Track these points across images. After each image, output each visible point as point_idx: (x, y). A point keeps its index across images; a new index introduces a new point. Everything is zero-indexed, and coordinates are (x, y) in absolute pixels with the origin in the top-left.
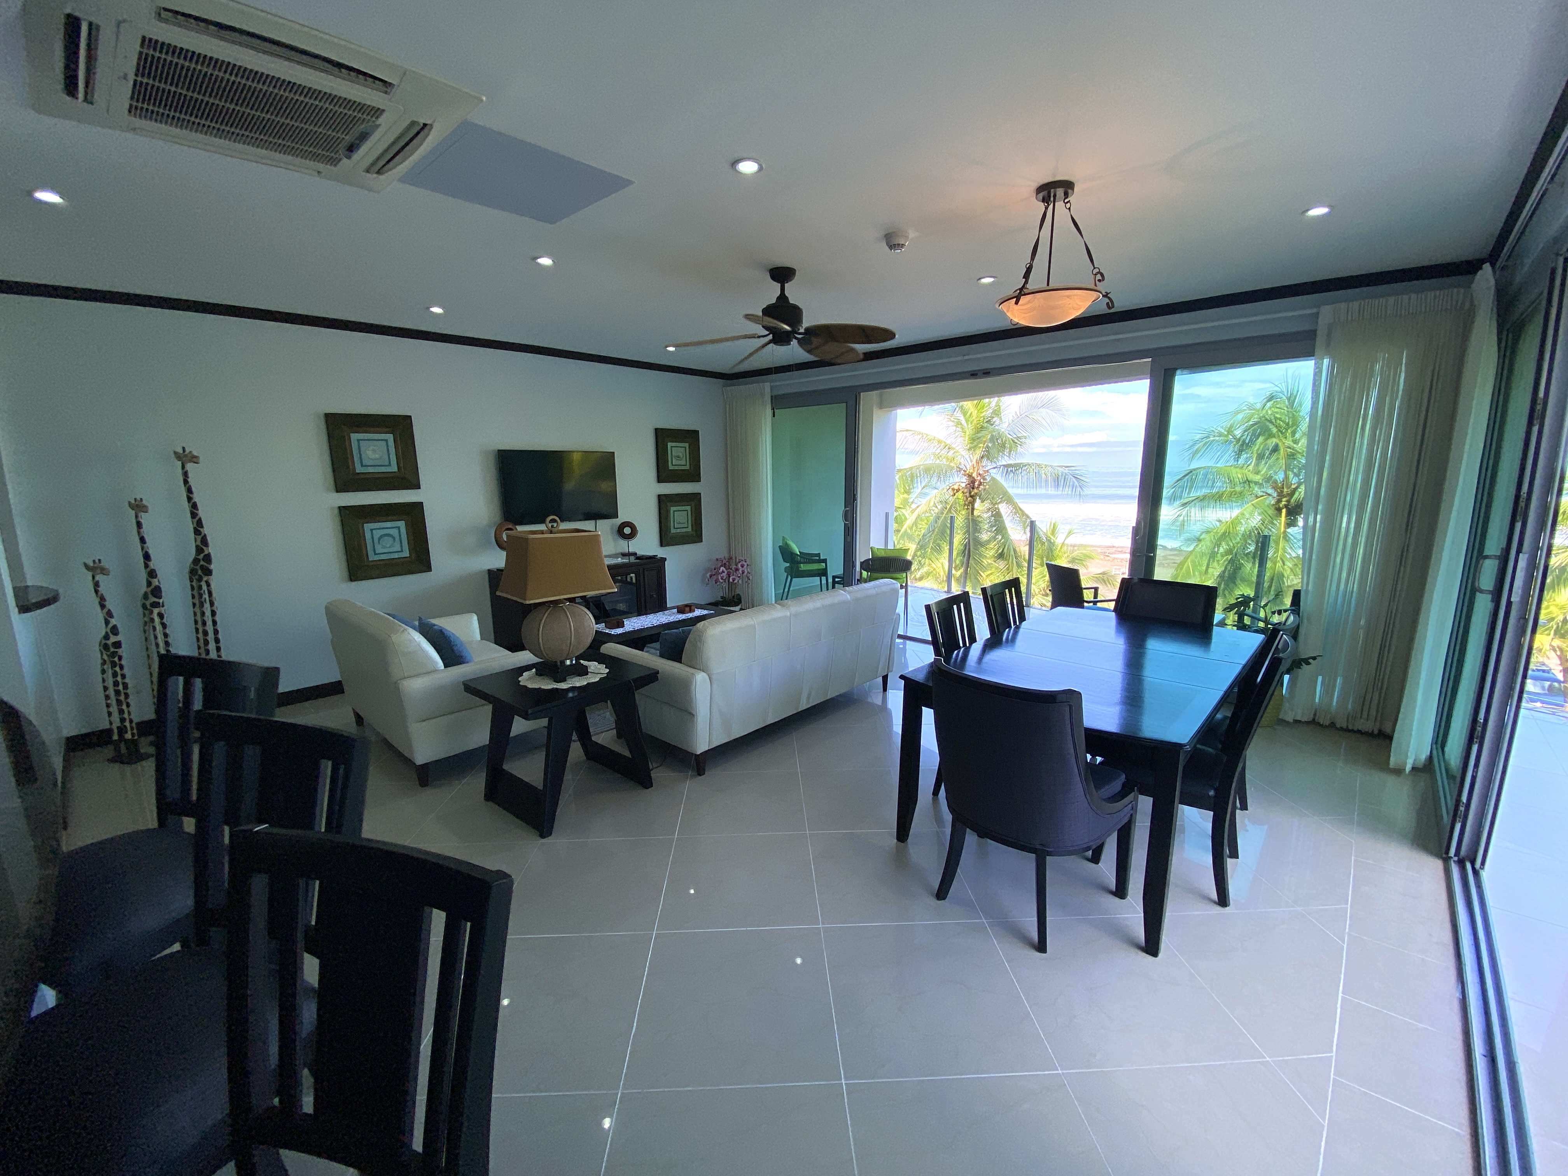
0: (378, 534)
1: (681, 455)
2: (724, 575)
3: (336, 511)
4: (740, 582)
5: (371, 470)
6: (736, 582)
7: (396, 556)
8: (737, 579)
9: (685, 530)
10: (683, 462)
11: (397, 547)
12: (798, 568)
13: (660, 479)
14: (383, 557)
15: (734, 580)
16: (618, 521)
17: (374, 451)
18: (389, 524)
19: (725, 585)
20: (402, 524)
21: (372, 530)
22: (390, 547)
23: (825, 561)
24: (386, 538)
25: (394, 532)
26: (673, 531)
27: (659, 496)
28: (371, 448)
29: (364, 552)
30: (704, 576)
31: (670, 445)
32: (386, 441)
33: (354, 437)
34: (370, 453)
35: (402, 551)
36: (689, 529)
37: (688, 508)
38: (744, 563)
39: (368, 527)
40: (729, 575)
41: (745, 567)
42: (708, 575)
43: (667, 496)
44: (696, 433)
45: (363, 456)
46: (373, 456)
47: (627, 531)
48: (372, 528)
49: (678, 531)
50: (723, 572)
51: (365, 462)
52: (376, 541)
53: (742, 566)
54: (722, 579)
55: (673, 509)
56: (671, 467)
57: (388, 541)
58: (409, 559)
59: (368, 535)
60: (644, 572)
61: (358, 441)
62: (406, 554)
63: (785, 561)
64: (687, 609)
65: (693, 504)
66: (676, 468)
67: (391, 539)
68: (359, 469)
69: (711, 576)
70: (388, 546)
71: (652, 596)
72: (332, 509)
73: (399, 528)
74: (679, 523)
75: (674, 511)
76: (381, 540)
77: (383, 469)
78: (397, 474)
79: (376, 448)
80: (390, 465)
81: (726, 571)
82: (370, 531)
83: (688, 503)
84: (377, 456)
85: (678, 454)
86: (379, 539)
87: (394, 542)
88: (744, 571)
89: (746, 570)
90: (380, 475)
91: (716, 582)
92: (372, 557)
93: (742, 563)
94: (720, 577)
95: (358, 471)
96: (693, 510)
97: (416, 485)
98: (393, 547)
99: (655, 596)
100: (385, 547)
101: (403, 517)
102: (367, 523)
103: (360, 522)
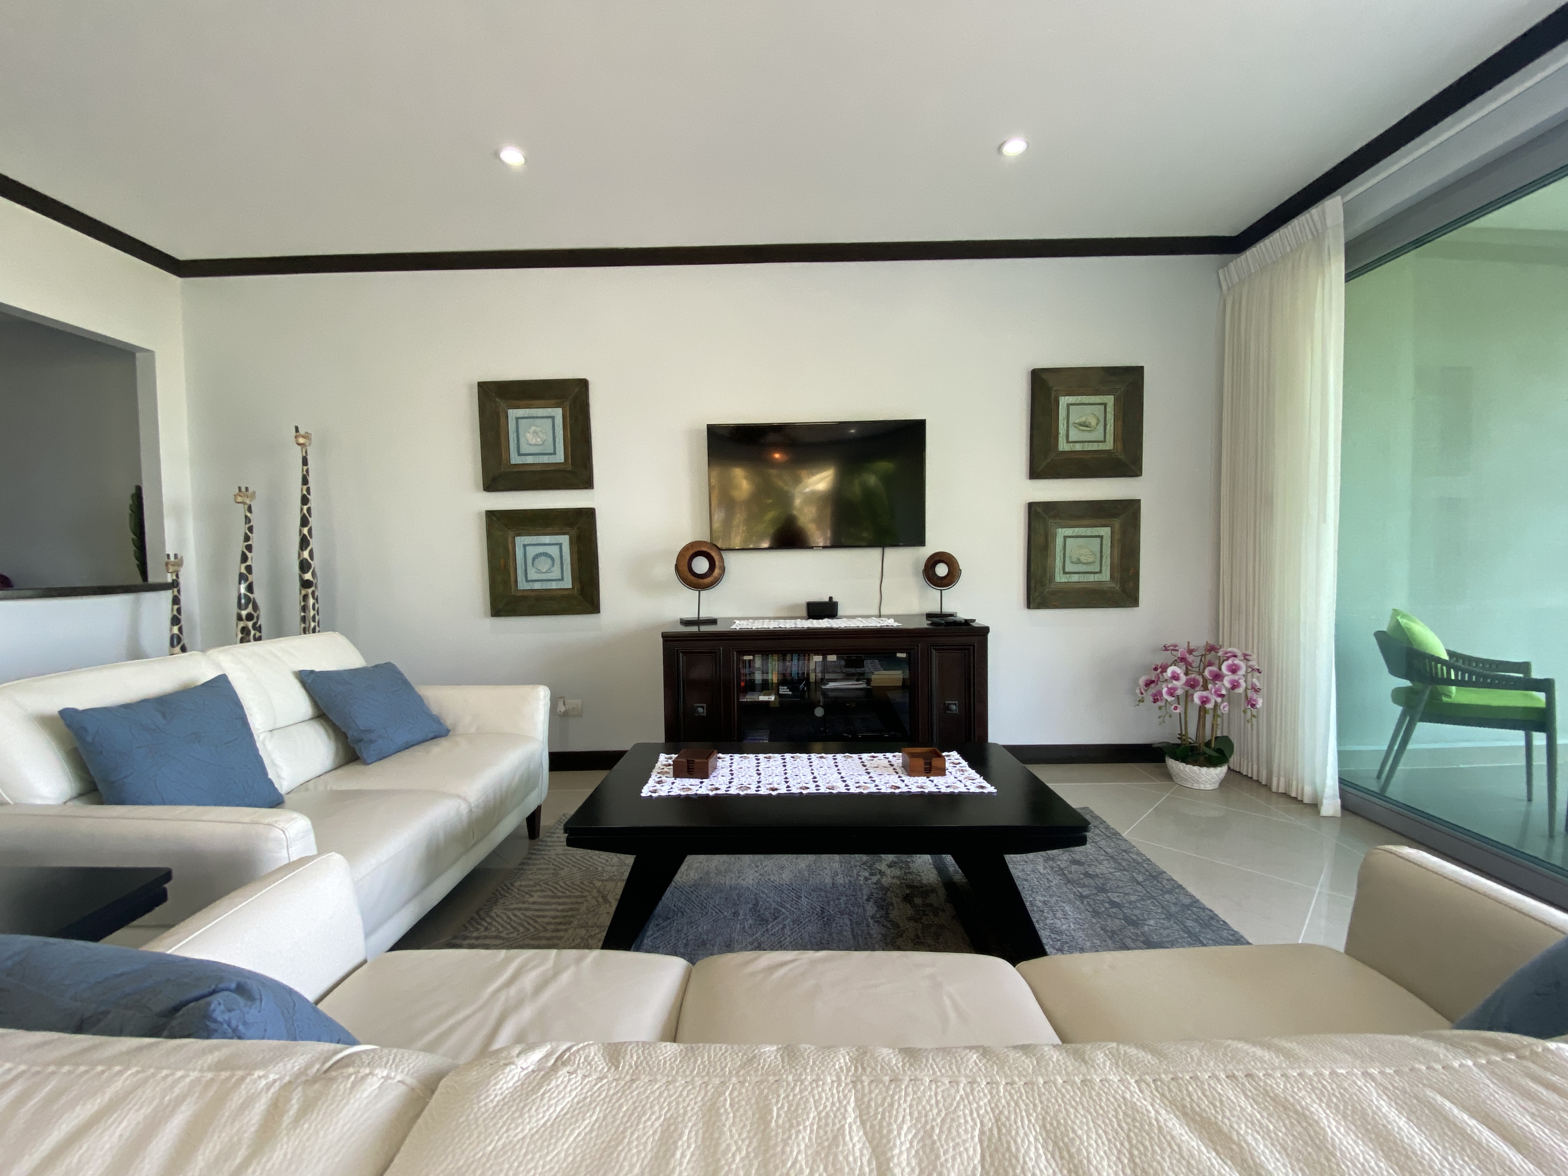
0: (532, 551)
1: (1093, 422)
2: (1178, 684)
3: (484, 519)
4: (1228, 709)
5: (530, 460)
6: (1210, 706)
7: (554, 586)
8: (1215, 700)
9: (1093, 578)
10: (1098, 435)
11: (556, 573)
12: (1442, 695)
13: (1036, 472)
14: (537, 586)
17: (535, 432)
18: (547, 539)
19: (1177, 709)
20: (565, 540)
21: (525, 546)
22: (547, 573)
23: (1546, 686)
24: (543, 558)
25: (554, 551)
26: (1060, 578)
27: (1030, 506)
28: (533, 428)
29: (512, 579)
31: (1065, 400)
32: (553, 417)
33: (513, 414)
34: (529, 436)
35: (562, 579)
36: (1106, 576)
37: (1105, 532)
38: (1239, 662)
39: (520, 541)
40: (1192, 685)
41: (1243, 671)
43: (1050, 506)
44: (1135, 374)
45: (522, 440)
46: (534, 442)
47: (942, 570)
48: (526, 543)
49: (1075, 578)
50: (1175, 677)
51: (524, 449)
52: (529, 561)
53: (1234, 670)
54: (1172, 694)
55: (1064, 532)
56: (1064, 446)
57: (544, 564)
58: (570, 592)
59: (519, 553)
61: (518, 419)
62: (567, 584)
63: (1394, 671)
65: (1117, 523)
66: (1078, 447)
67: (549, 561)
68: (515, 459)
69: (1147, 685)
70: (544, 571)
72: (479, 514)
73: (560, 545)
74: (1079, 562)
75: (1065, 537)
76: (537, 561)
77: (545, 460)
78: (563, 467)
79: (538, 429)
80: (555, 453)
81: (1183, 678)
82: (522, 548)
83: (1103, 521)
84: (539, 440)
85: (1084, 419)
86: (534, 559)
87: (553, 565)
88: (1237, 682)
89: (1242, 682)
90: (539, 468)
91: (1155, 701)
92: (523, 585)
93: (1230, 662)
94: (1165, 690)
95: (513, 462)
96: (1117, 537)
97: (588, 483)
98: (551, 572)
99: (954, 707)
100: (539, 571)
101: (568, 529)
102: (519, 535)
103: (511, 533)
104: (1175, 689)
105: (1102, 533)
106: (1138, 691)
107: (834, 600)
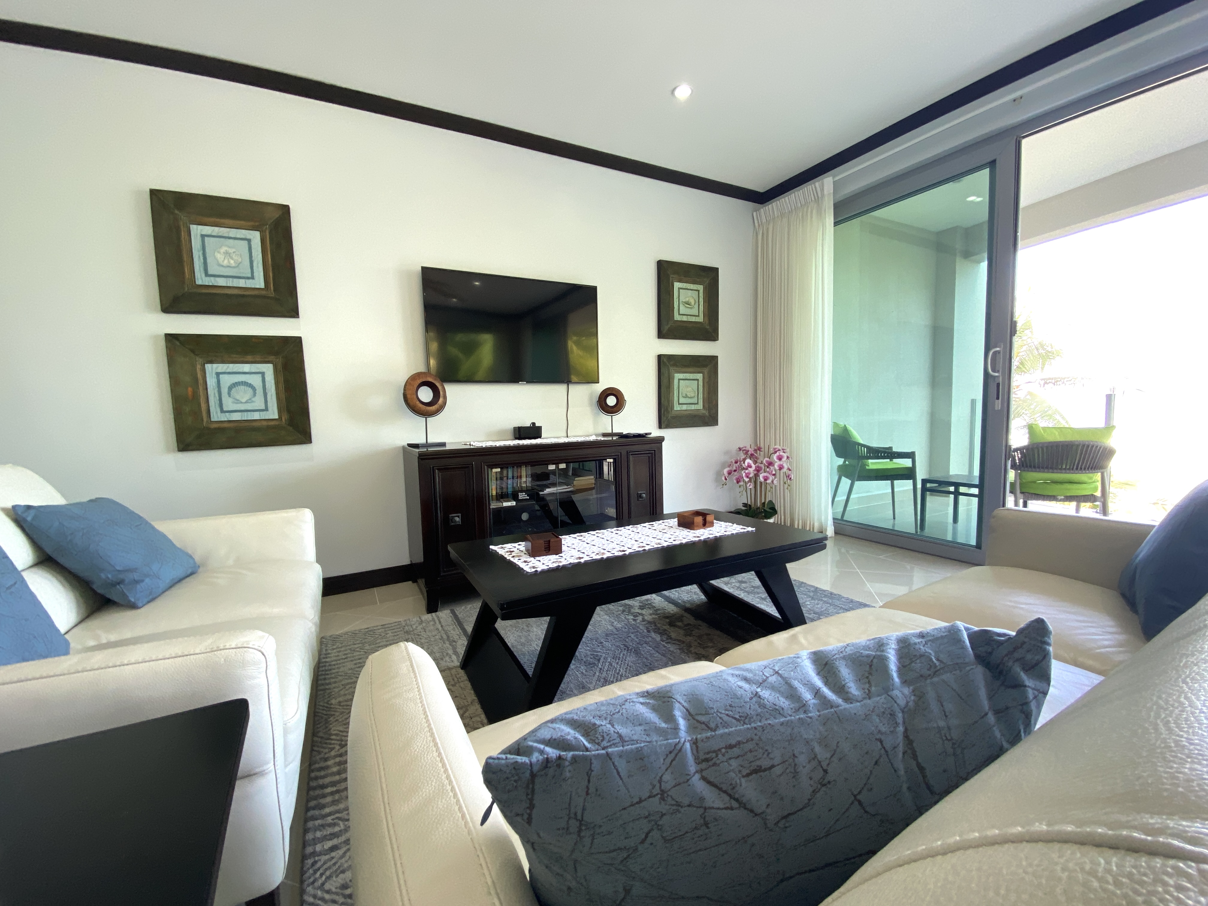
0: (227, 381)
1: (692, 301)
2: (751, 470)
3: (162, 343)
4: (775, 482)
5: (221, 282)
6: (769, 481)
7: (256, 416)
8: (771, 478)
9: (693, 407)
10: (695, 311)
11: (259, 403)
12: (864, 466)
13: (662, 334)
14: (235, 417)
15: (766, 479)
16: (599, 388)
17: (226, 253)
18: (246, 367)
19: (751, 486)
20: (268, 369)
21: (218, 374)
22: (246, 402)
23: (909, 457)
24: (242, 388)
25: (256, 381)
26: (677, 407)
27: (660, 357)
28: (224, 249)
29: (204, 409)
30: (719, 474)
31: (677, 285)
32: (249, 241)
33: (197, 230)
34: (220, 257)
35: (266, 409)
36: (700, 406)
37: (700, 376)
38: (782, 453)
39: (211, 369)
40: (758, 470)
41: (785, 459)
42: (726, 471)
43: (671, 357)
44: (716, 270)
45: (209, 260)
46: (226, 263)
47: (611, 401)
48: (219, 371)
49: (684, 407)
50: (749, 466)
52: (225, 391)
53: (780, 458)
54: (747, 477)
55: (678, 376)
56: (677, 317)
57: (243, 394)
58: (277, 423)
59: (211, 382)
60: (628, 458)
61: (203, 236)
62: (273, 413)
63: (840, 454)
64: (699, 520)
65: (706, 371)
66: (685, 319)
67: (250, 390)
68: (201, 279)
69: (729, 473)
70: (244, 400)
71: (640, 496)
72: (156, 337)
73: (263, 374)
74: (686, 397)
75: (679, 380)
76: (234, 390)
77: (242, 283)
78: (264, 293)
79: (231, 251)
80: (252, 277)
81: (754, 466)
82: (214, 376)
83: (699, 369)
84: (232, 262)
85: (687, 299)
86: (230, 388)
87: (255, 394)
88: (782, 465)
89: (785, 465)
90: (235, 292)
91: (738, 482)
92: (216, 416)
93: (778, 454)
94: (744, 474)
95: (199, 282)
96: (706, 380)
97: (293, 312)
98: (253, 402)
99: (644, 495)
100: (238, 401)
101: (272, 358)
102: (211, 362)
103: (199, 360)
104: (749, 473)
105: (698, 378)
106: (723, 478)
107: (537, 425)
